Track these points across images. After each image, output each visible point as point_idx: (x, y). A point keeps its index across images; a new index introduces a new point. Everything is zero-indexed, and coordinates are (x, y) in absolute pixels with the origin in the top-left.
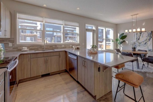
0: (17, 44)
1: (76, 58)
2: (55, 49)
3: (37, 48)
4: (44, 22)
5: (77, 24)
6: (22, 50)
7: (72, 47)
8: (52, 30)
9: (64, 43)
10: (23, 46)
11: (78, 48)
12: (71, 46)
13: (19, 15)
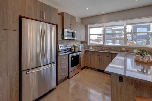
0: (88, 44)
3: (99, 48)
4: (104, 27)
8: (111, 33)
9: (125, 46)
10: (91, 46)
13: (89, 26)
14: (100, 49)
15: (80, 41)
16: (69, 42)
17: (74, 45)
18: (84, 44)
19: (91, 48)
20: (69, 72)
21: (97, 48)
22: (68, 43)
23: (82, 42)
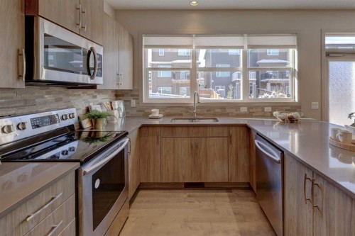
0: (144, 102)
1: (278, 158)
2: (218, 119)
3: (178, 111)
4: (194, 47)
5: (291, 40)
6: (150, 116)
7: (272, 116)
9: (246, 101)
10: (154, 108)
11: (292, 120)
12: (268, 109)
13: (146, 40)
14: (181, 115)
15: (113, 91)
16: (65, 98)
17: (88, 110)
18: (125, 101)
19: (156, 113)
21: (172, 111)
22: (58, 100)
23: (118, 95)
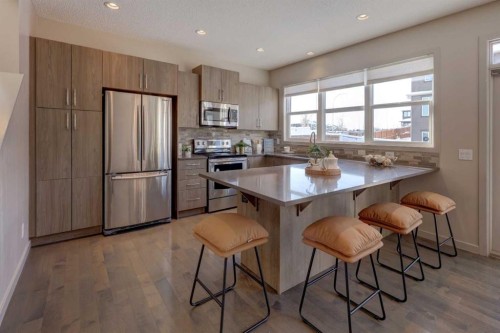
0: (284, 140)
4: (319, 91)
9: (367, 144)
18: (274, 140)
19: (287, 149)
20: (208, 200)
23: (270, 134)
